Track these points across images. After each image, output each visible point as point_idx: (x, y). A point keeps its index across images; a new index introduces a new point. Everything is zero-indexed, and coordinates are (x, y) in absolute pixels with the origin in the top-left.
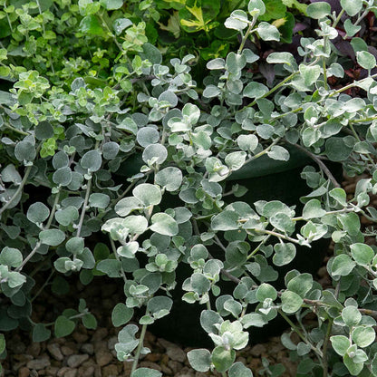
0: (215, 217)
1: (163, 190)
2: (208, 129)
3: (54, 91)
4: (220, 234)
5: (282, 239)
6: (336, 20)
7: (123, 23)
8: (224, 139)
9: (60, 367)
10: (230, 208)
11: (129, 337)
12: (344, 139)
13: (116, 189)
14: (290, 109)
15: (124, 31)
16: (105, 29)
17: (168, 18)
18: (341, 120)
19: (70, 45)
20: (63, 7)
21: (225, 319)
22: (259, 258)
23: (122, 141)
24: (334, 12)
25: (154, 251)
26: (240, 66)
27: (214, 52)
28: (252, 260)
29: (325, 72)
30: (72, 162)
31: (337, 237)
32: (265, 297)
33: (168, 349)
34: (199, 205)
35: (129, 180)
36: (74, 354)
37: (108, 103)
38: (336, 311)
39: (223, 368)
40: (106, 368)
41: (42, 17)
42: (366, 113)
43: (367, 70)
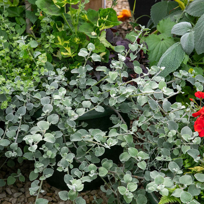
0: (72, 135)
1: (50, 124)
2: (70, 98)
3: (8, 81)
4: (76, 143)
5: (99, 145)
6: (127, 53)
7: (37, 53)
8: (78, 103)
9: (10, 198)
10: (79, 132)
11: (35, 185)
12: (128, 104)
13: (32, 123)
14: (106, 90)
15: (37, 56)
16: (30, 56)
17: (57, 51)
18: (126, 95)
19: (17, 62)
20: (14, 47)
21: (74, 178)
22: (91, 153)
23: (35, 103)
24: (126, 50)
25: (47, 149)
26: (84, 72)
27: (75, 66)
28: (88, 154)
29: (120, 75)
30: (14, 111)
31: (123, 145)
32: (91, 169)
33: (56, 191)
34: (66, 130)
35: (37, 119)
36: (16, 192)
37: (29, 87)
38: (122, 176)
39: (73, 199)
40: (29, 198)
41: (4, 50)
42: (136, 92)
43: (138, 74)
